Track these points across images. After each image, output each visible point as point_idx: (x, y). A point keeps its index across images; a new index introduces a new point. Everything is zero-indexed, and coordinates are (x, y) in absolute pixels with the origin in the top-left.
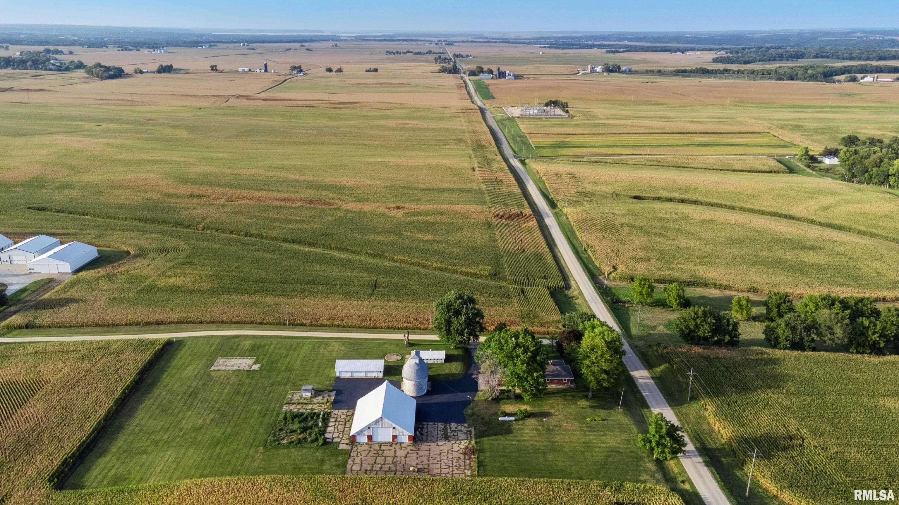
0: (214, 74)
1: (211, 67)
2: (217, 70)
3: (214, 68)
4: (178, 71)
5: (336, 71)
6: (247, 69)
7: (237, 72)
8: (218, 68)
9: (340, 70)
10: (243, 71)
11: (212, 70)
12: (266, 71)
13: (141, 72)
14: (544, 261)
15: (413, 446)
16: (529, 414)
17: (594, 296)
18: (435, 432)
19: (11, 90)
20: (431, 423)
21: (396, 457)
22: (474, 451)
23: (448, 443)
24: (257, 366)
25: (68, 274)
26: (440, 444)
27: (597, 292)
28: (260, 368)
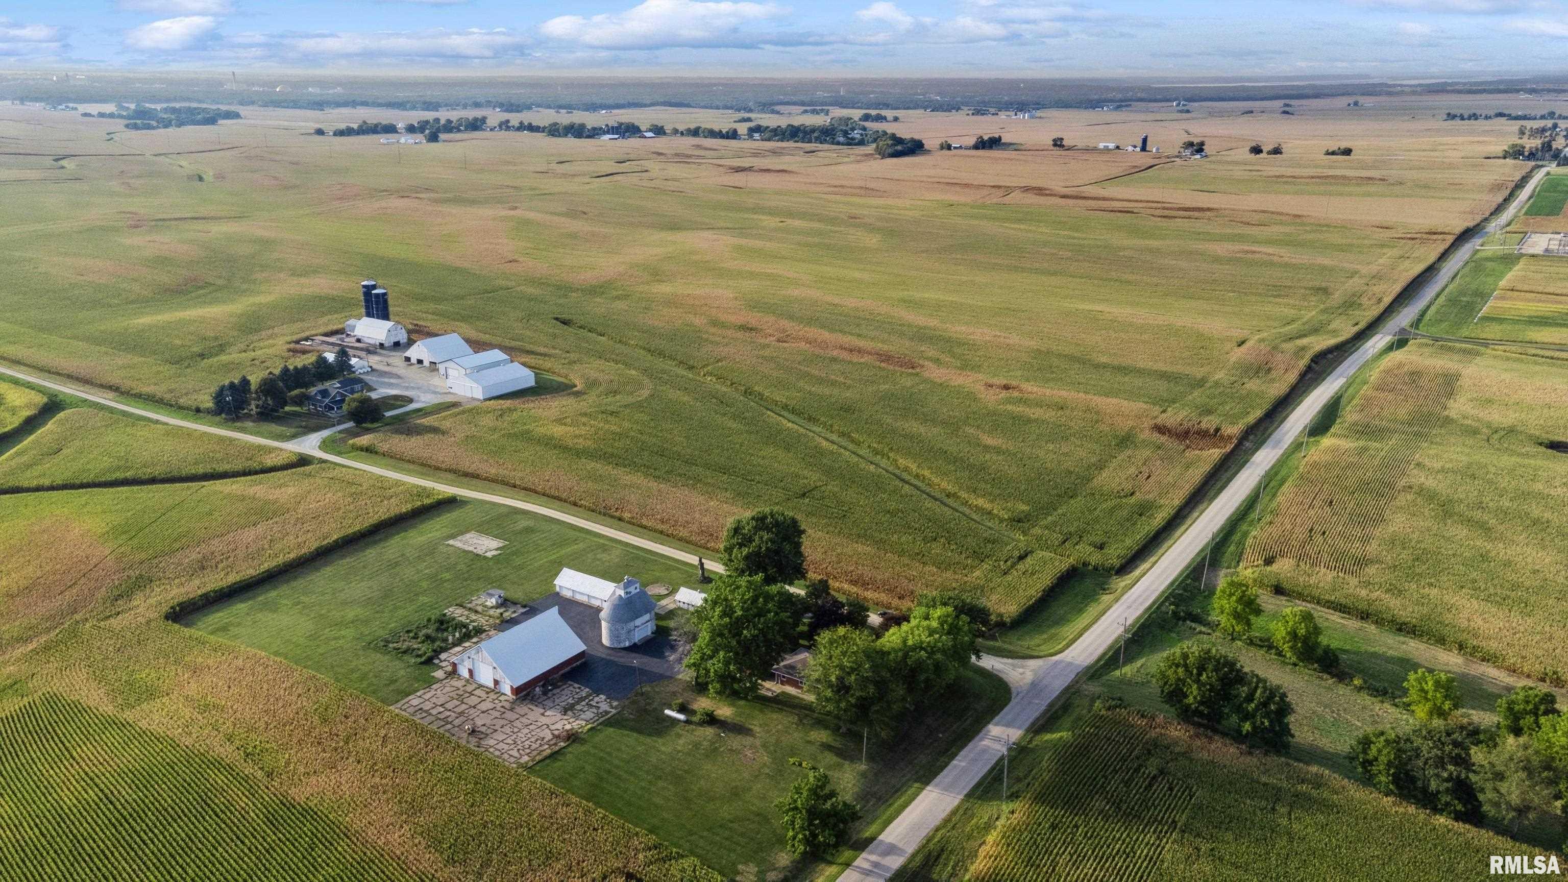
0: (1058, 152)
1: (1054, 140)
2: (1062, 146)
3: (1058, 143)
4: (1008, 146)
5: (1269, 153)
6: (1111, 146)
7: (1095, 149)
8: (1064, 143)
9: (1277, 151)
10: (1106, 148)
11: (1055, 145)
12: (1144, 149)
13: (949, 147)
14: (1144, 518)
15: (513, 703)
16: (711, 720)
17: (1149, 596)
18: (564, 698)
19: (750, 169)
20: (576, 685)
21: (474, 707)
22: (572, 737)
23: (559, 716)
24: (495, 553)
25: (479, 400)
26: (548, 713)
27: (1163, 592)
28: (494, 556)
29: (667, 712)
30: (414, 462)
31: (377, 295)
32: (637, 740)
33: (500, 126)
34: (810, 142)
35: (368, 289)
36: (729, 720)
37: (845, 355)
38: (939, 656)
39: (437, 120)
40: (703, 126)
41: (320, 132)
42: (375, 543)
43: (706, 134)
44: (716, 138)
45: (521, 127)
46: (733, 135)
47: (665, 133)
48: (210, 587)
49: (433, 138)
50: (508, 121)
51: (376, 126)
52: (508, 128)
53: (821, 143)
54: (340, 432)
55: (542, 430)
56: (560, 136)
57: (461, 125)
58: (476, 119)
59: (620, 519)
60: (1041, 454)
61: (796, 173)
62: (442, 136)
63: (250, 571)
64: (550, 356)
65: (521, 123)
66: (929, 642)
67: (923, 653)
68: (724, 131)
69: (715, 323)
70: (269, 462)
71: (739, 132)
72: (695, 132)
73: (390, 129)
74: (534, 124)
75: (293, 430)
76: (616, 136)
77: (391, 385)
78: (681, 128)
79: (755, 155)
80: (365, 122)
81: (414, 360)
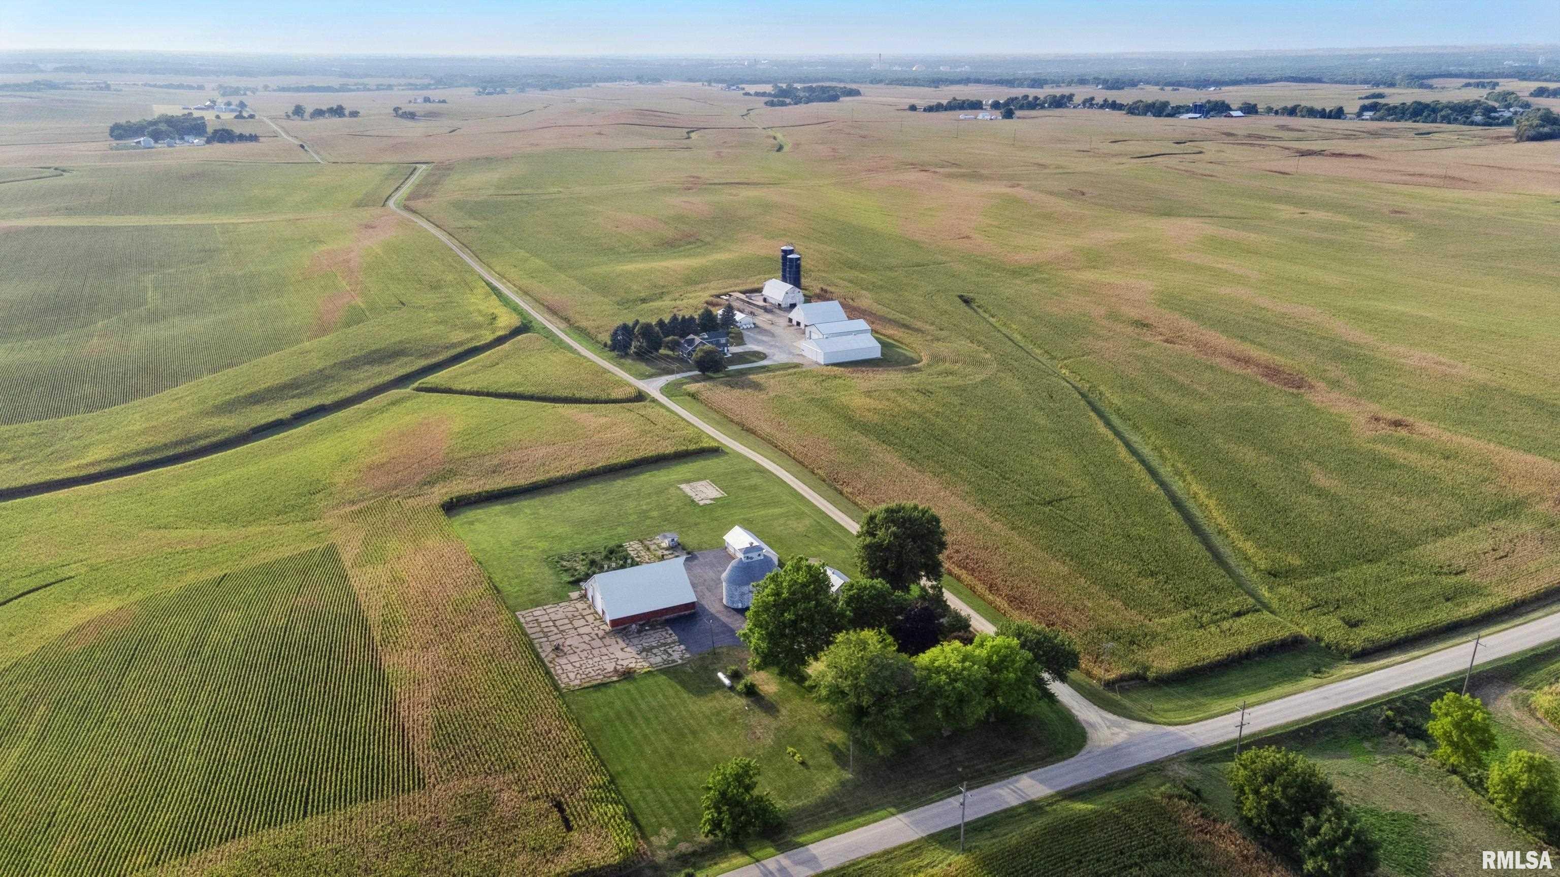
14: (1449, 604)
15: (607, 633)
16: (751, 692)
17: (1368, 692)
18: (652, 639)
19: (1320, 153)
20: (670, 632)
21: (576, 629)
22: (628, 675)
23: (634, 654)
24: (708, 502)
25: (819, 364)
26: (628, 649)
27: (1393, 693)
28: (706, 505)
29: (721, 675)
30: (718, 412)
31: (791, 259)
32: (677, 692)
33: (1084, 103)
34: (1434, 121)
35: (786, 252)
36: (767, 698)
37: (1226, 364)
38: (959, 685)
39: (1026, 97)
40: (1303, 104)
41: (913, 108)
42: (628, 475)
43: (1304, 113)
44: (1315, 117)
45: (1106, 105)
46: (1339, 114)
47: (1256, 112)
48: (488, 488)
49: (1009, 115)
50: (1092, 99)
51: (964, 102)
52: (1092, 106)
53: (1449, 123)
54: (685, 378)
55: (845, 400)
56: (1139, 114)
57: (1044, 102)
58: (1063, 97)
59: (841, 493)
60: (1374, 504)
61: (1376, 159)
62: (1018, 113)
63: (522, 480)
64: (918, 330)
65: (1106, 101)
66: (955, 669)
67: (944, 677)
68: (1328, 110)
69: (1113, 316)
70: (616, 394)
71: (1346, 110)
72: (1292, 112)
73: (976, 105)
74: (1118, 102)
75: (653, 371)
76: (1198, 115)
77: (759, 342)
78: (1276, 106)
79: (1347, 137)
80: (954, 99)
81: (794, 323)
